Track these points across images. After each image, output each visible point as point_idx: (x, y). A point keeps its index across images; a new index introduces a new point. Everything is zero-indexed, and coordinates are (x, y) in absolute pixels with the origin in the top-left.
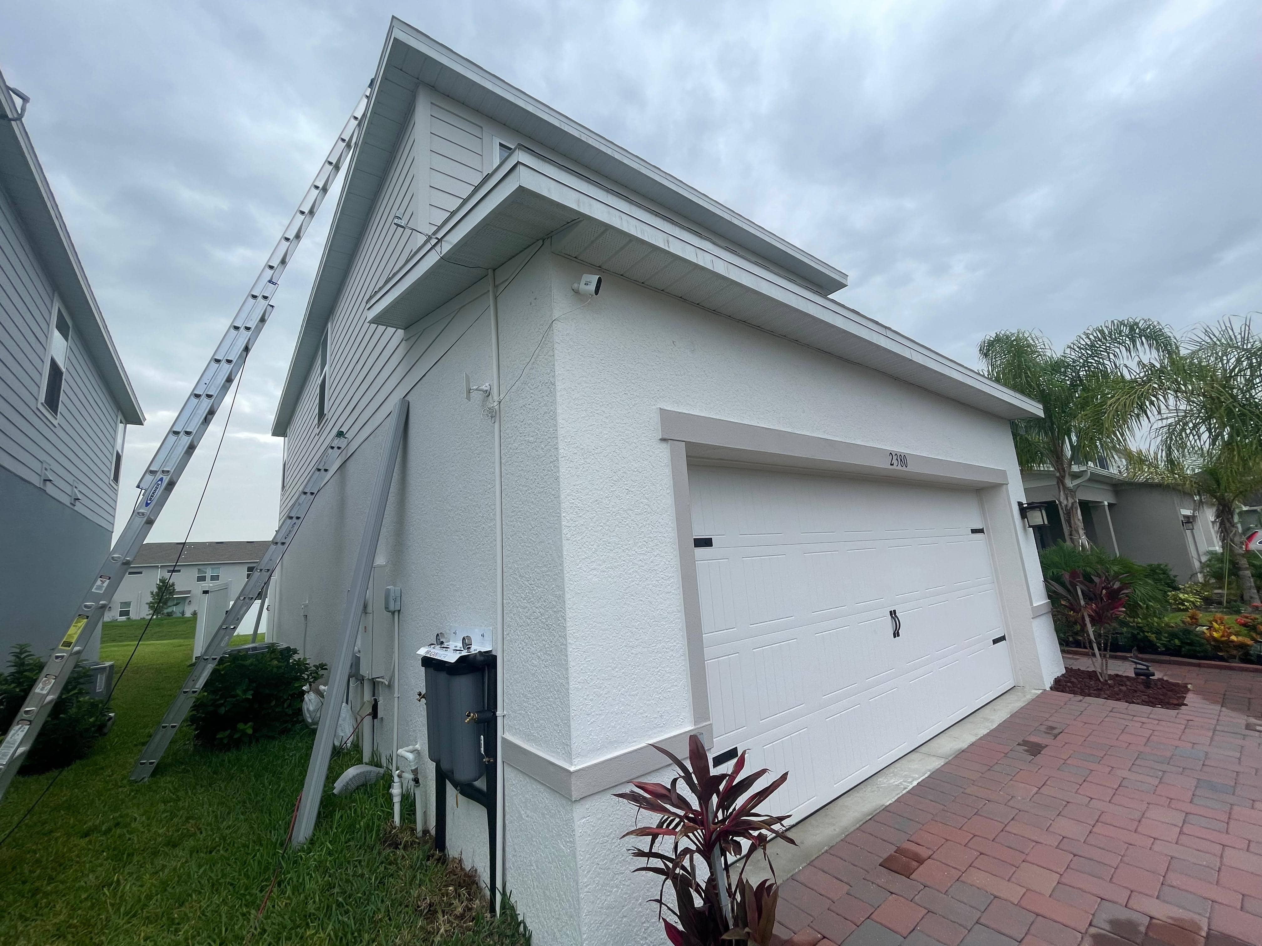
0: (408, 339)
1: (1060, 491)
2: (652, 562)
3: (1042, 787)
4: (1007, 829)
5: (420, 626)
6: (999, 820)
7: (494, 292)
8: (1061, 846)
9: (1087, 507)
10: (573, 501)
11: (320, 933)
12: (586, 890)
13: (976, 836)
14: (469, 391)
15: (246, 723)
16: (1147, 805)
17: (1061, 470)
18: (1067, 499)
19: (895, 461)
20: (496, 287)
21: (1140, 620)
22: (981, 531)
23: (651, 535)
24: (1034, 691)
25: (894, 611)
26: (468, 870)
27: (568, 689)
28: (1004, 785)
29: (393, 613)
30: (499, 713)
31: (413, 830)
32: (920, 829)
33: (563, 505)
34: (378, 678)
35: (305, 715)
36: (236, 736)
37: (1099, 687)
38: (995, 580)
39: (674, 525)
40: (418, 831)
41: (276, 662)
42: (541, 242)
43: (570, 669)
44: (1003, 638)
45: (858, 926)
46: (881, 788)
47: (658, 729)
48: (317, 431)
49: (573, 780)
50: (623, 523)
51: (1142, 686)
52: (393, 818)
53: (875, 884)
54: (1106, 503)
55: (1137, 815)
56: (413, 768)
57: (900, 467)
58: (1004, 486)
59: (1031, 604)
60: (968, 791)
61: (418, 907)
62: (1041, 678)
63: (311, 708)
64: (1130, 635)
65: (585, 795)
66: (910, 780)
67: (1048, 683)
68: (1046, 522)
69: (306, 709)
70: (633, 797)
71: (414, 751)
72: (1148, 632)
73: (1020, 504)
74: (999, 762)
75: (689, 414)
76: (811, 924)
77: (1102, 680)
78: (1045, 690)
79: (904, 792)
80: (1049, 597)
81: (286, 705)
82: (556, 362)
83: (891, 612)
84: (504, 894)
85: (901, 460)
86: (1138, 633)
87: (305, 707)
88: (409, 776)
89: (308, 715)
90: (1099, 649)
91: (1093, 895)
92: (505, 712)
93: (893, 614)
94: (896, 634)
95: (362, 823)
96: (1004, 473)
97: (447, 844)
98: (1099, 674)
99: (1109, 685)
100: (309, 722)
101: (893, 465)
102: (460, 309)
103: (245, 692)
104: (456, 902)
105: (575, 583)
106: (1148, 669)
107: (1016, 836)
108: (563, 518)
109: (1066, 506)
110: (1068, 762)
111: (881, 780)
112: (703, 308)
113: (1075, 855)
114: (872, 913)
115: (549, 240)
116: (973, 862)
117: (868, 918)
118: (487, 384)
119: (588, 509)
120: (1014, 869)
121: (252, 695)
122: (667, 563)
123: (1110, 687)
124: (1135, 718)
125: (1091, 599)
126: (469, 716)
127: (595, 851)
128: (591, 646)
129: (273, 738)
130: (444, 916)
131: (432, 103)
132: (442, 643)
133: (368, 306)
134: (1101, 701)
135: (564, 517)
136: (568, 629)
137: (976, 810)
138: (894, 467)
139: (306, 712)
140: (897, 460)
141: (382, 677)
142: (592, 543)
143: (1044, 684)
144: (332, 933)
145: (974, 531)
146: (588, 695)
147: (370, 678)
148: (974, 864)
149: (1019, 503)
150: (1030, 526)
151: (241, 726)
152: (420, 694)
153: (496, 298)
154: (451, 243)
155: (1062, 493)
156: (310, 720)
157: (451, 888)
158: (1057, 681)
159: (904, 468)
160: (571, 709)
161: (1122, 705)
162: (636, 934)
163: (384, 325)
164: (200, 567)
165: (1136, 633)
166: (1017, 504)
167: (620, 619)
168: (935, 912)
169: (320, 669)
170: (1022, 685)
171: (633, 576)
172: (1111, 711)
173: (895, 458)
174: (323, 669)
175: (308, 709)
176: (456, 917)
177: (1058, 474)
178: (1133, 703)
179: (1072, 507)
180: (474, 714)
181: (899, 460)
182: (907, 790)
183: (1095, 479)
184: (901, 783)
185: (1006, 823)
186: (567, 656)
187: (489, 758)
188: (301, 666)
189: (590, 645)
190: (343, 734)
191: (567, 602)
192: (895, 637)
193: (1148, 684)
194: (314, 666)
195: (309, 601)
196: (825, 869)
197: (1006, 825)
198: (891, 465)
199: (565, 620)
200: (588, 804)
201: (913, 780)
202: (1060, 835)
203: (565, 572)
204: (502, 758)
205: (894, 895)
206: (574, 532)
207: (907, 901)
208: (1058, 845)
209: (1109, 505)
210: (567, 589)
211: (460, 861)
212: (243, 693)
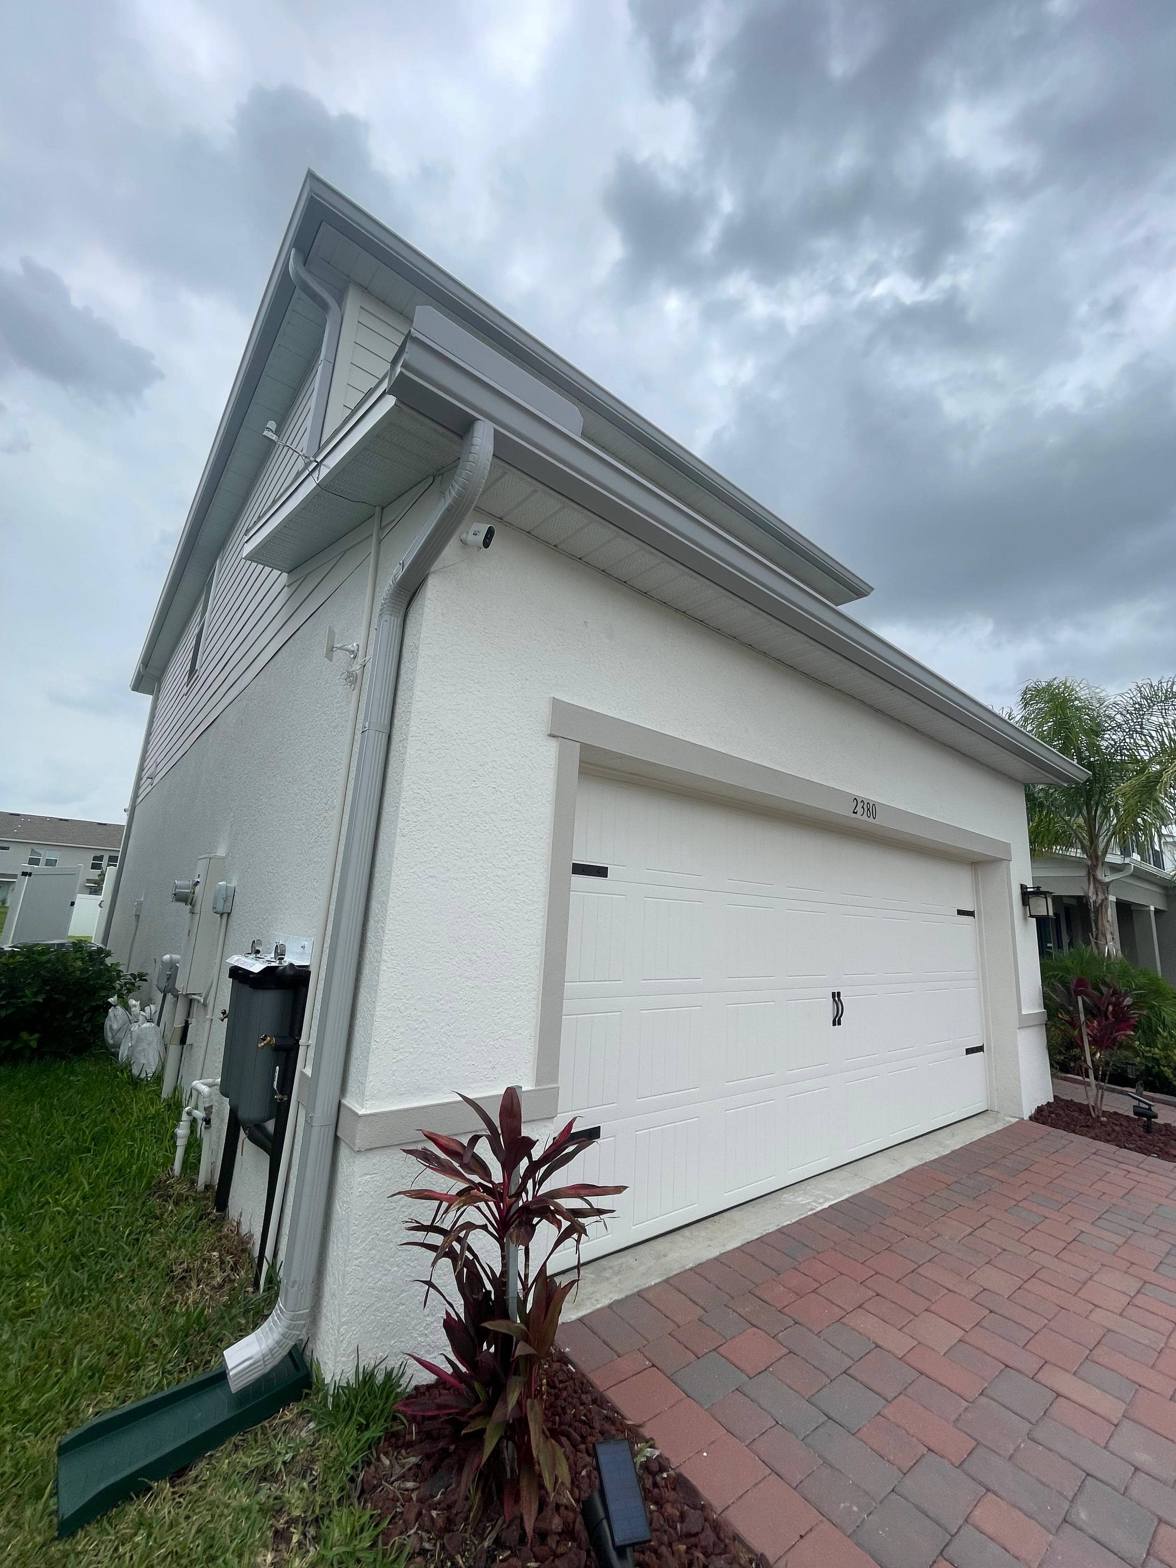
0: (290, 584)
1: (1089, 883)
2: (513, 880)
3: (977, 1228)
4: (920, 1270)
5: (246, 933)
6: (913, 1259)
7: (378, 535)
8: (977, 1299)
9: (1125, 910)
10: (419, 791)
11: (43, 1287)
12: (356, 1262)
13: (879, 1273)
14: (331, 650)
15: (31, 1034)
16: (1100, 1266)
17: (1094, 858)
18: (1097, 895)
19: (859, 810)
20: (381, 528)
21: (1157, 1051)
22: (971, 914)
23: (518, 848)
24: (1008, 1119)
25: (839, 993)
26: (243, 1235)
27: (372, 1016)
28: (933, 1220)
29: (222, 914)
30: (301, 1042)
31: (193, 1182)
32: (814, 1258)
33: (404, 795)
34: (194, 994)
35: (107, 1035)
36: (16, 1047)
37: (1088, 1124)
38: (980, 977)
39: (549, 841)
40: (199, 1184)
41: (80, 963)
42: (431, 480)
43: (379, 991)
44: (980, 1049)
45: (698, 1358)
46: (784, 1205)
47: (487, 1083)
48: (185, 690)
49: (360, 1126)
50: (482, 827)
51: (1142, 1129)
52: (173, 1165)
53: (736, 1312)
54: (1152, 908)
55: (1084, 1275)
56: (207, 1105)
57: (865, 817)
58: (1005, 862)
59: (1020, 1010)
60: (887, 1222)
61: (172, 1271)
62: (1020, 1105)
63: (115, 1027)
64: (1143, 1068)
65: (374, 1146)
66: (821, 1201)
67: (1028, 1111)
68: (1051, 913)
69: (108, 1027)
70: (426, 1156)
71: (214, 1085)
72: (1164, 1066)
73: (1023, 887)
74: (937, 1194)
75: (592, 711)
76: (643, 1349)
77: (1094, 1116)
78: (1023, 1119)
79: (809, 1213)
80: (1046, 1006)
81: (85, 1018)
82: (423, 623)
83: (833, 994)
84: (272, 1266)
85: (868, 809)
86: (1153, 1067)
87: (107, 1023)
88: (199, 1114)
89: (110, 1035)
90: (1096, 1078)
91: (997, 1359)
92: (310, 1042)
93: (836, 996)
94: (837, 1021)
95: (134, 1167)
96: (1007, 847)
97: (230, 1203)
98: (1091, 1108)
99: (1101, 1122)
100: (109, 1043)
101: (856, 813)
102: (345, 552)
103: (36, 994)
104: (216, 1271)
105: (405, 890)
106: (1150, 1109)
107: (927, 1280)
108: (401, 809)
109: (1095, 902)
110: (1020, 1204)
111: (786, 1196)
112: (632, 588)
113: (991, 1312)
114: (721, 1345)
115: (440, 477)
116: (864, 1303)
117: (714, 1350)
118: (355, 644)
119: (437, 803)
120: (912, 1316)
121: (44, 999)
122: (533, 884)
123: (1101, 1125)
124: (1121, 1166)
125: (1094, 1016)
126: (264, 1039)
127: (376, 1217)
128: (413, 969)
129: (63, 1057)
130: (198, 1286)
131: (361, 307)
132: (258, 952)
133: (247, 538)
134: (1087, 1140)
135: (403, 807)
136: (385, 943)
137: (889, 1245)
138: (858, 816)
139: (108, 1030)
140: (863, 807)
141: (200, 994)
142: (435, 845)
143: (1022, 1111)
144: (57, 1288)
145: (961, 912)
146: (398, 1027)
147: (184, 993)
148: (864, 1306)
149: (1022, 885)
150: (1031, 916)
151: (24, 1035)
152: (224, 1013)
153: (380, 542)
154: (329, 468)
155: (1092, 886)
156: (111, 1042)
157: (215, 1254)
158: (1040, 1110)
159: (871, 820)
160: (373, 1040)
161: (1110, 1148)
162: (413, 1328)
163: (270, 567)
164: (33, 847)
165: (1150, 1065)
166: (1020, 886)
167: (457, 941)
168: (797, 1352)
169: (138, 979)
170: (996, 1109)
171: (484, 893)
172: (1094, 1154)
173: (860, 805)
174: (141, 980)
175: (111, 1026)
176: (213, 1288)
177: (1090, 863)
178: (1125, 1147)
179: (1101, 905)
180: (272, 1039)
181: (866, 809)
182: (814, 1211)
183: (1139, 875)
184: (809, 1203)
185: (920, 1263)
186: (378, 976)
187: (283, 1095)
188: (113, 974)
189: (412, 967)
190: (144, 1062)
191: (390, 911)
192: (834, 1024)
193: (1148, 1129)
194: (132, 975)
195: (145, 898)
196: (681, 1289)
197: (919, 1266)
198: (854, 812)
199: (384, 932)
200: (376, 1159)
201: (825, 1202)
202: (981, 1286)
203: (393, 874)
204: (298, 1097)
205: (754, 1328)
206: (414, 829)
207: (768, 1337)
208: (974, 1298)
209: (1157, 911)
210: (391, 895)
211: (239, 1223)
212: (31, 996)
